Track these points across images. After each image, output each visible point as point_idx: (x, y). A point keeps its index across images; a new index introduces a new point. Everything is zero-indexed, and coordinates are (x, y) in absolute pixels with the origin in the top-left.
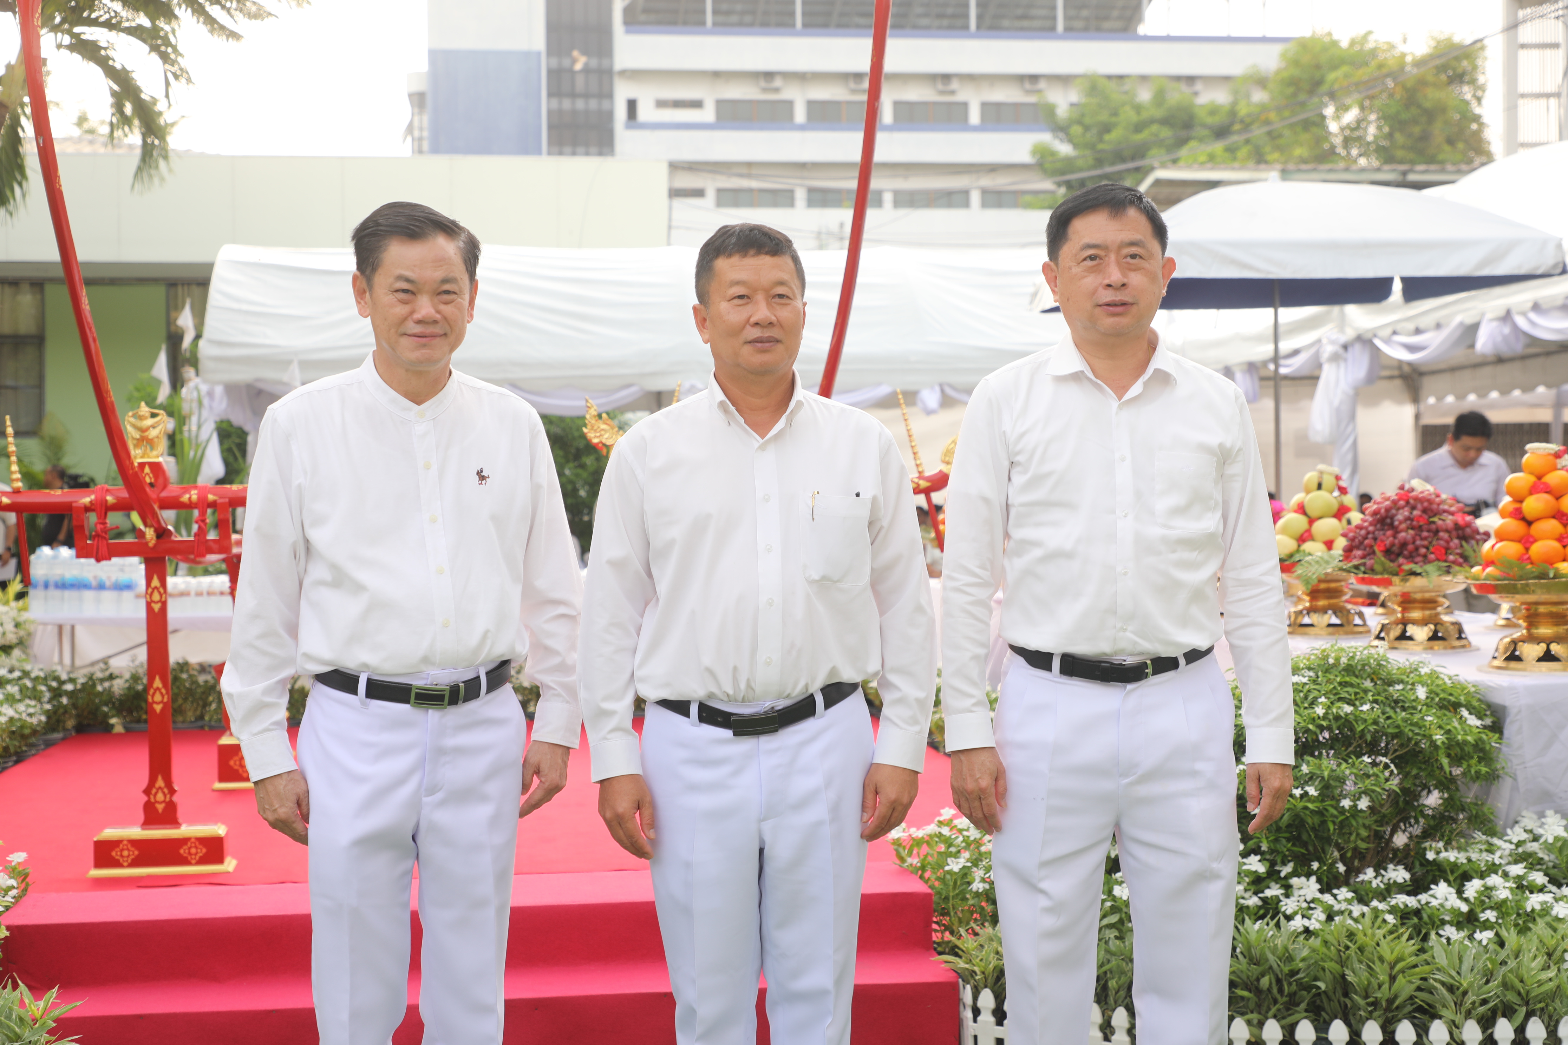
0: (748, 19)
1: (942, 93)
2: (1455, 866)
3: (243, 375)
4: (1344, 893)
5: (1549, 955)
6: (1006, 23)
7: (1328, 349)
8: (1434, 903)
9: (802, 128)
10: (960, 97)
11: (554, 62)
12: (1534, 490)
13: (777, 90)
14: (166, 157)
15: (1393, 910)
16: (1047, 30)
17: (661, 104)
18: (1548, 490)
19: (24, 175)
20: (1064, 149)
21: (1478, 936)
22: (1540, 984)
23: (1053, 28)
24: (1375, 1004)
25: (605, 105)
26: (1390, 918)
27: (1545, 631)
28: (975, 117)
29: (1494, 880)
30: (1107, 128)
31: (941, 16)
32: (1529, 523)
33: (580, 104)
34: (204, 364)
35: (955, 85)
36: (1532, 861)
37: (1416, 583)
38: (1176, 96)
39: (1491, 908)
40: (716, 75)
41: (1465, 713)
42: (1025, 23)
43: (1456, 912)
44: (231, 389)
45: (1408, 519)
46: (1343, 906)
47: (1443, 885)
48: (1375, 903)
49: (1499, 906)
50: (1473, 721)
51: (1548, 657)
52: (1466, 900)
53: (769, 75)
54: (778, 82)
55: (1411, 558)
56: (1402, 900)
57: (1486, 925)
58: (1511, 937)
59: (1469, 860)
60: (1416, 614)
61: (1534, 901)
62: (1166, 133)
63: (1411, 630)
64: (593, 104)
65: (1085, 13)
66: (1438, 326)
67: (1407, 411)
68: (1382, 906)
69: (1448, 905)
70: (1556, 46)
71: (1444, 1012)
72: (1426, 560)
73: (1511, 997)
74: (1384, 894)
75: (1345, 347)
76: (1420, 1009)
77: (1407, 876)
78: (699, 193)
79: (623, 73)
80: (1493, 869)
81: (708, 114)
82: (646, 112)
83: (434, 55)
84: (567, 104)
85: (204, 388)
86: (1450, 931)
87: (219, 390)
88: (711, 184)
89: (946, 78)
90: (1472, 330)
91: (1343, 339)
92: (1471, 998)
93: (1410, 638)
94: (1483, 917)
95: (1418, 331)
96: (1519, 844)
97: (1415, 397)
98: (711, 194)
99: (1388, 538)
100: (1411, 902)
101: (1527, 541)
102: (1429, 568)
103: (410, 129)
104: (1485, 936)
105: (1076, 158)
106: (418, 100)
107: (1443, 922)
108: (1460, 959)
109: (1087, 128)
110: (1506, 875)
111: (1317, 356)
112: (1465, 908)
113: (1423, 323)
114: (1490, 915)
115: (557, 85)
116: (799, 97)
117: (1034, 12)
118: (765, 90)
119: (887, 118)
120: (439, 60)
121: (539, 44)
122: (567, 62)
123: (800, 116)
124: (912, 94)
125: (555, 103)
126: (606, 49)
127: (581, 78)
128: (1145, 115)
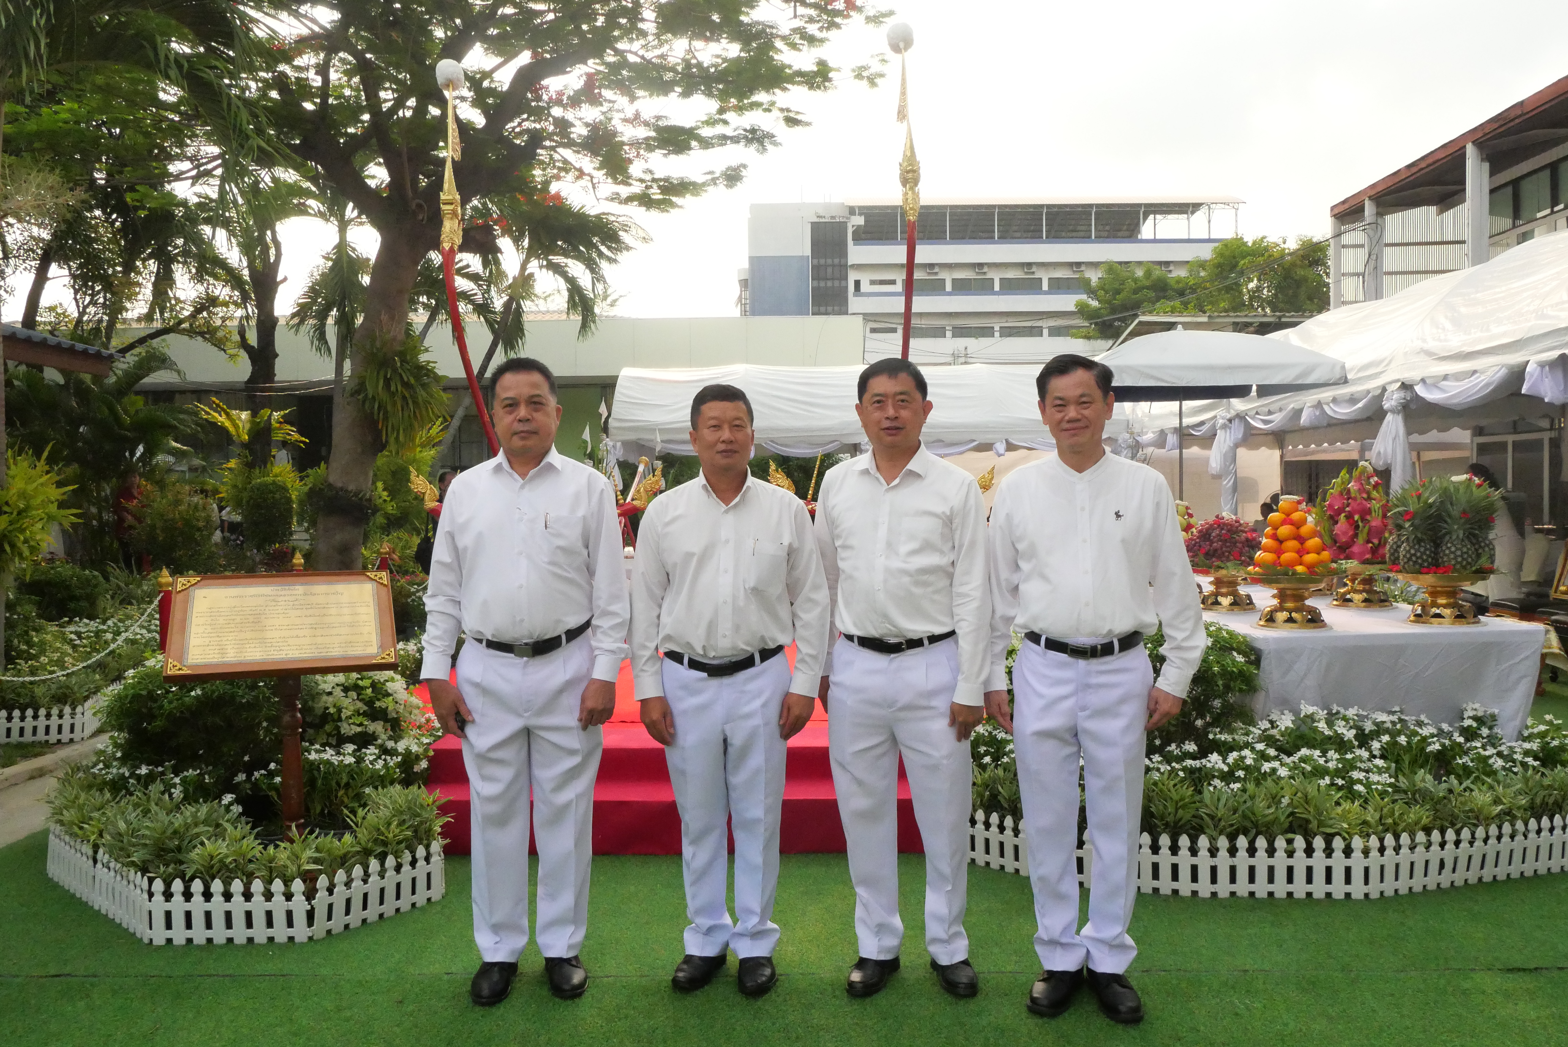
1: (1027, 273)
2: (1225, 743)
3: (631, 436)
4: (1157, 758)
5: (1273, 798)
6: (1063, 234)
7: (1221, 422)
8: (1209, 765)
9: (949, 294)
10: (1037, 275)
11: (816, 261)
12: (1284, 522)
13: (936, 273)
14: (594, 322)
15: (1184, 769)
16: (1086, 238)
17: (873, 282)
18: (1292, 523)
19: (523, 334)
20: (1095, 304)
21: (1232, 786)
22: (1265, 816)
23: (1090, 237)
24: (1167, 825)
25: (843, 283)
26: (1181, 774)
27: (1289, 605)
28: (1045, 287)
29: (1246, 752)
30: (1118, 292)
31: (1029, 231)
32: (1281, 542)
33: (829, 284)
34: (613, 431)
35: (1034, 269)
36: (1270, 741)
37: (1223, 572)
38: (1157, 272)
39: (1243, 769)
41: (1235, 654)
42: (1074, 234)
43: (1221, 771)
44: (626, 444)
45: (1218, 535)
46: (1156, 765)
47: (1215, 754)
48: (1174, 764)
49: (1247, 769)
50: (1240, 659)
51: (1290, 620)
52: (1228, 764)
53: (933, 266)
54: (936, 270)
55: (1219, 558)
56: (1189, 762)
57: (1238, 780)
58: (1251, 786)
59: (1234, 739)
60: (1224, 590)
61: (1266, 767)
62: (1150, 294)
63: (1220, 599)
64: (837, 283)
65: (1107, 228)
66: (1281, 410)
67: (1277, 453)
68: (1177, 766)
69: (1217, 766)
70: (1362, 246)
71: (1207, 831)
72: (1228, 560)
73: (1248, 824)
74: (1180, 759)
75: (1230, 421)
76: (1193, 828)
77: (1196, 748)
79: (853, 266)
80: (1247, 745)
81: (898, 288)
82: (865, 287)
83: (753, 260)
84: (822, 284)
85: (611, 443)
86: (1217, 782)
87: (619, 444)
88: (900, 325)
89: (1029, 265)
90: (1300, 411)
91: (1229, 416)
92: (1223, 823)
93: (1219, 604)
94: (1237, 774)
95: (1270, 413)
96: (1265, 730)
97: (1281, 446)
98: (900, 331)
99: (1206, 546)
100: (1196, 764)
101: (1279, 552)
102: (1229, 564)
103: (740, 298)
104: (1236, 786)
105: (1100, 309)
106: (744, 283)
107: (1214, 777)
108: (1219, 800)
109: (1106, 292)
110: (1253, 749)
111: (1214, 426)
112: (1226, 769)
113: (1273, 408)
114: (1241, 773)
115: (818, 273)
116: (948, 277)
117: (1079, 228)
118: (929, 274)
119: (997, 287)
120: (755, 261)
121: (808, 252)
122: (822, 261)
123: (949, 287)
124: (1011, 274)
125: (816, 283)
126: (843, 252)
127: (829, 270)
128: (1139, 284)
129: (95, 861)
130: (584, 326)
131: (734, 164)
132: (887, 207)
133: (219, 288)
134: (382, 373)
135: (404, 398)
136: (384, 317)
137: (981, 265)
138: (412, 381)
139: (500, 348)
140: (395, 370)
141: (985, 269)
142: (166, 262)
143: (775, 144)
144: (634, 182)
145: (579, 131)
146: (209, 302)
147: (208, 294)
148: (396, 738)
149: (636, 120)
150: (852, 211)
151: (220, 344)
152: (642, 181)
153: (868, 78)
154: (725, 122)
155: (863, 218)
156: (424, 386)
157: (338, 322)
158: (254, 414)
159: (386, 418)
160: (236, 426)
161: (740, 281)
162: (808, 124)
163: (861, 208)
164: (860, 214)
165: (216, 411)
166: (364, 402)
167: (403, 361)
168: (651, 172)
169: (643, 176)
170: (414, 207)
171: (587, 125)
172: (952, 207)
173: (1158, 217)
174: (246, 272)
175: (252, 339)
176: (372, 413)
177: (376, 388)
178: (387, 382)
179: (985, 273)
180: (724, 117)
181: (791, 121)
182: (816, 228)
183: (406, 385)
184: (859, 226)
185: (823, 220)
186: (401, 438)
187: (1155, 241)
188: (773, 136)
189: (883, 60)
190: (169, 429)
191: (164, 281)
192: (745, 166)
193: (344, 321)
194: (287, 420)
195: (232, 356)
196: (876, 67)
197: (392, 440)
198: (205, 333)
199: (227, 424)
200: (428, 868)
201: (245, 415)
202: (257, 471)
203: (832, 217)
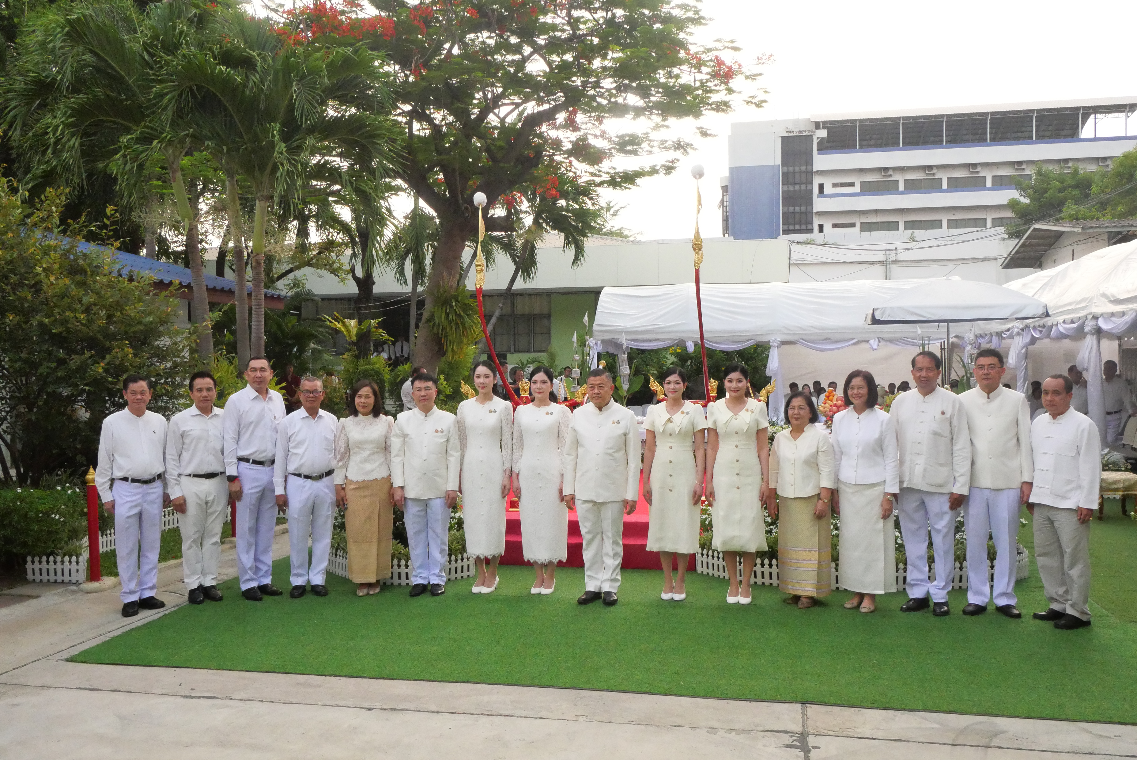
0: (879, 142)
1: (972, 173)
3: (608, 337)
6: (1009, 135)
9: (902, 193)
10: (981, 174)
11: (785, 169)
13: (890, 176)
16: (1027, 139)
17: (835, 185)
20: (1026, 201)
23: (1031, 138)
30: (1046, 191)
31: (977, 134)
33: (797, 187)
34: (595, 333)
35: (979, 169)
40: (861, 171)
42: (1020, 135)
53: (886, 169)
54: (891, 172)
62: (1076, 192)
64: (803, 187)
65: (1051, 128)
78: (853, 225)
79: (817, 172)
81: (857, 189)
82: (828, 189)
83: (731, 170)
84: (791, 188)
85: (594, 342)
87: (599, 342)
88: (858, 221)
89: (975, 165)
98: (858, 225)
103: (722, 201)
106: (725, 189)
109: (1037, 190)
115: (787, 179)
116: (901, 179)
117: (1023, 129)
118: (884, 176)
119: (945, 186)
120: (734, 171)
121: (779, 161)
122: (791, 169)
123: (901, 187)
124: (957, 174)
125: (785, 188)
126: (809, 162)
127: (797, 176)
128: (1066, 184)
129: (336, 555)
130: (576, 259)
131: (670, 159)
132: (847, 121)
133: (335, 234)
134: (444, 309)
135: (457, 324)
136: (445, 274)
137: (930, 167)
138: (462, 313)
139: (520, 275)
140: (451, 306)
141: (934, 171)
142: (304, 220)
143: (694, 149)
144: (603, 175)
145: (567, 146)
146: (329, 245)
147: (328, 239)
148: (455, 512)
149: (603, 135)
150: (817, 125)
151: (334, 272)
152: (608, 173)
153: (755, 104)
154: (667, 127)
155: (826, 131)
156: (468, 315)
157: (413, 262)
158: (360, 323)
159: (446, 336)
160: (349, 331)
161: (722, 187)
162: (715, 136)
163: (824, 123)
164: (824, 128)
165: (336, 320)
166: (433, 326)
167: (457, 301)
168: (615, 169)
169: (609, 171)
170: (463, 209)
171: (571, 142)
172: (905, 118)
173: (1098, 116)
174: (354, 226)
175: (359, 273)
176: (438, 333)
177: (440, 318)
178: (447, 315)
179: (934, 174)
180: (666, 123)
181: (704, 134)
182: (785, 140)
183: (458, 316)
184: (823, 138)
185: (792, 134)
186: (455, 349)
187: (1095, 139)
188: (692, 145)
189: (766, 92)
190: (312, 337)
191: (303, 232)
192: (678, 160)
193: (418, 262)
194: (380, 325)
195: (343, 280)
196: (761, 96)
197: (450, 350)
198: (325, 265)
199: (343, 329)
200: (468, 563)
201: (353, 322)
202: (362, 360)
203: (801, 132)
